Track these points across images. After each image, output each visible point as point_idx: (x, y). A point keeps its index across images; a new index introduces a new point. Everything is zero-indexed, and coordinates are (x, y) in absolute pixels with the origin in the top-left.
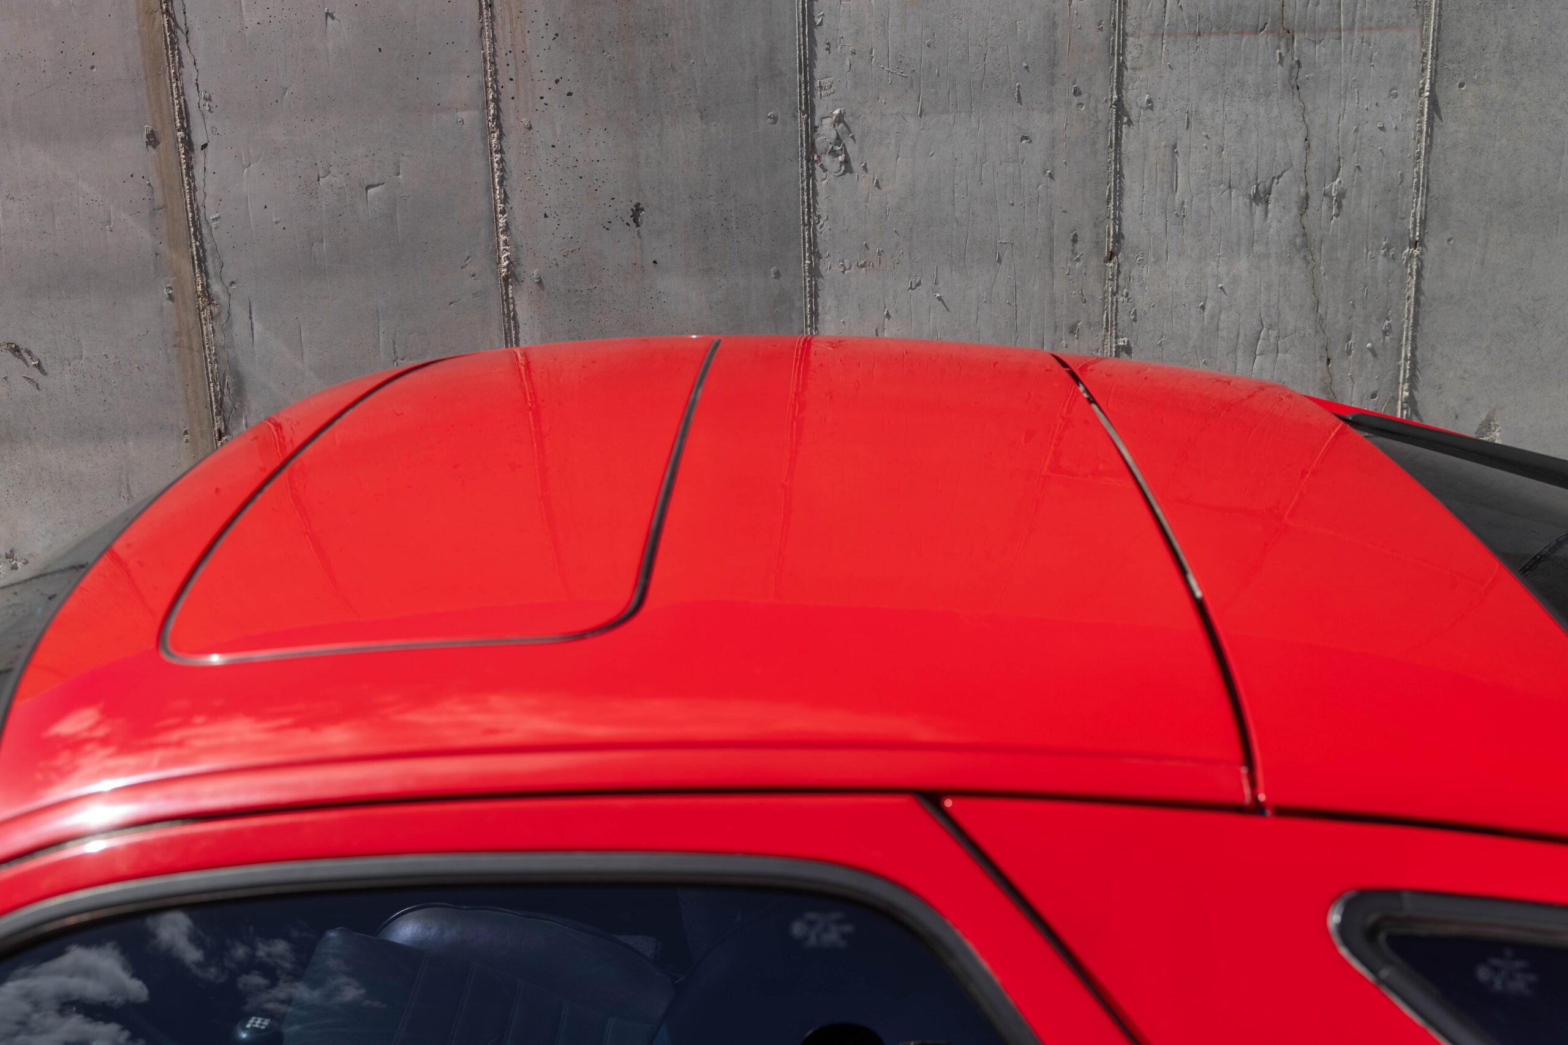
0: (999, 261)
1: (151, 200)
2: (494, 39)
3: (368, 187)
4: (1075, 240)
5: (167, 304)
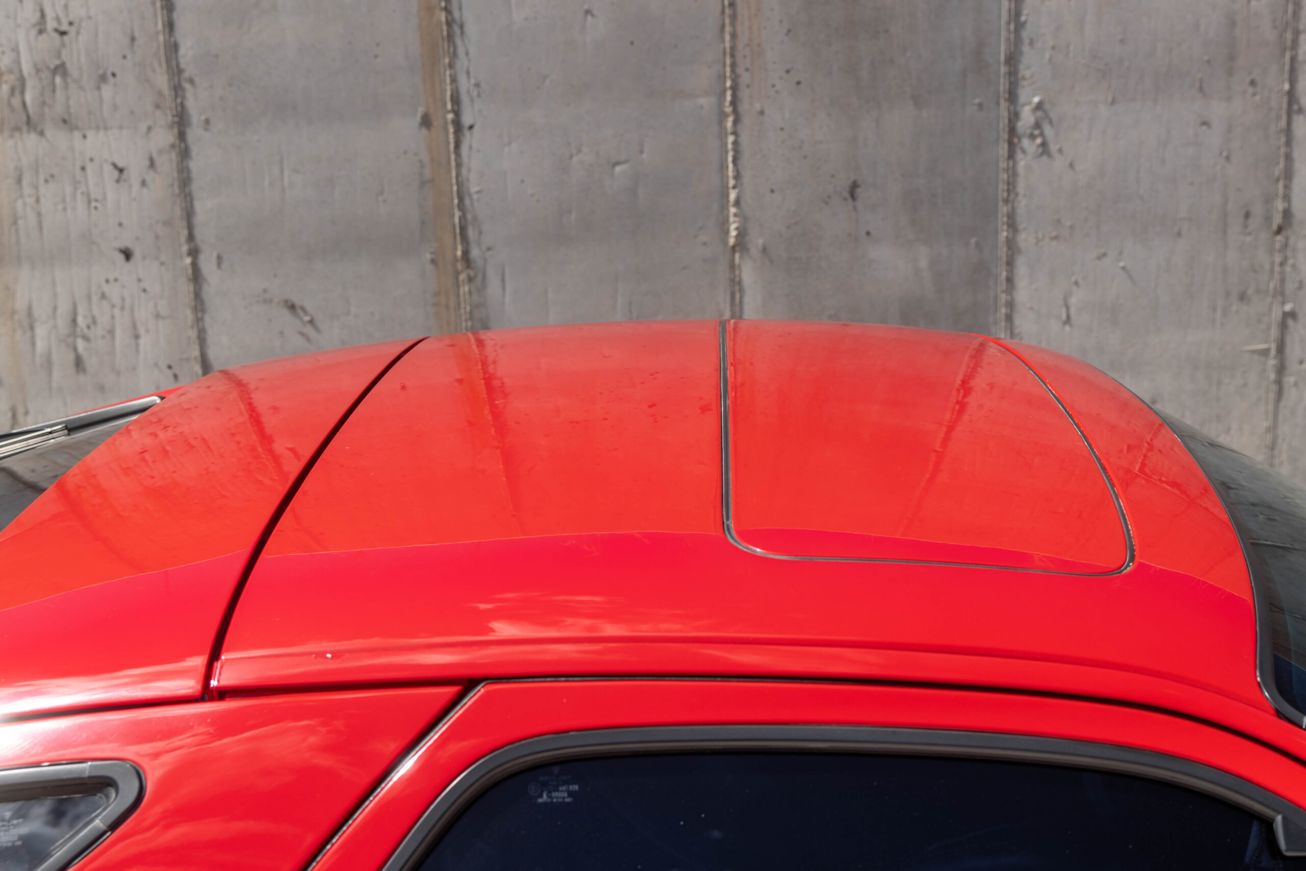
0: (1179, 234)
1: (421, 175)
2: (734, 36)
3: (616, 164)
4: (1247, 215)
5: (429, 267)
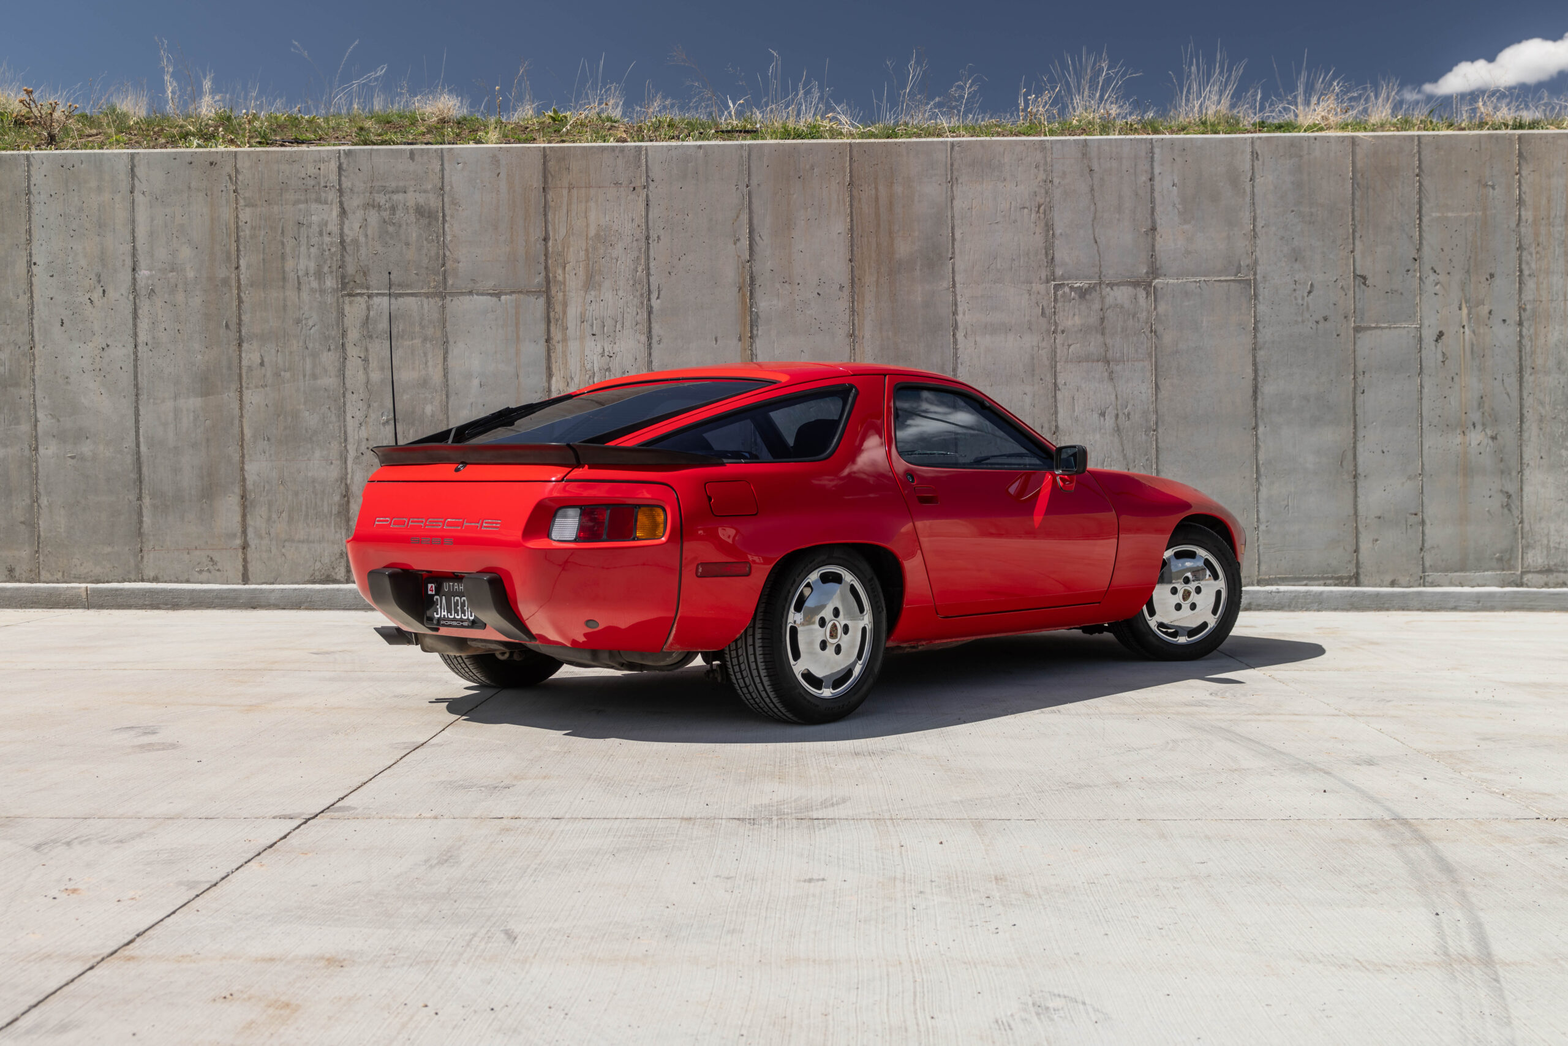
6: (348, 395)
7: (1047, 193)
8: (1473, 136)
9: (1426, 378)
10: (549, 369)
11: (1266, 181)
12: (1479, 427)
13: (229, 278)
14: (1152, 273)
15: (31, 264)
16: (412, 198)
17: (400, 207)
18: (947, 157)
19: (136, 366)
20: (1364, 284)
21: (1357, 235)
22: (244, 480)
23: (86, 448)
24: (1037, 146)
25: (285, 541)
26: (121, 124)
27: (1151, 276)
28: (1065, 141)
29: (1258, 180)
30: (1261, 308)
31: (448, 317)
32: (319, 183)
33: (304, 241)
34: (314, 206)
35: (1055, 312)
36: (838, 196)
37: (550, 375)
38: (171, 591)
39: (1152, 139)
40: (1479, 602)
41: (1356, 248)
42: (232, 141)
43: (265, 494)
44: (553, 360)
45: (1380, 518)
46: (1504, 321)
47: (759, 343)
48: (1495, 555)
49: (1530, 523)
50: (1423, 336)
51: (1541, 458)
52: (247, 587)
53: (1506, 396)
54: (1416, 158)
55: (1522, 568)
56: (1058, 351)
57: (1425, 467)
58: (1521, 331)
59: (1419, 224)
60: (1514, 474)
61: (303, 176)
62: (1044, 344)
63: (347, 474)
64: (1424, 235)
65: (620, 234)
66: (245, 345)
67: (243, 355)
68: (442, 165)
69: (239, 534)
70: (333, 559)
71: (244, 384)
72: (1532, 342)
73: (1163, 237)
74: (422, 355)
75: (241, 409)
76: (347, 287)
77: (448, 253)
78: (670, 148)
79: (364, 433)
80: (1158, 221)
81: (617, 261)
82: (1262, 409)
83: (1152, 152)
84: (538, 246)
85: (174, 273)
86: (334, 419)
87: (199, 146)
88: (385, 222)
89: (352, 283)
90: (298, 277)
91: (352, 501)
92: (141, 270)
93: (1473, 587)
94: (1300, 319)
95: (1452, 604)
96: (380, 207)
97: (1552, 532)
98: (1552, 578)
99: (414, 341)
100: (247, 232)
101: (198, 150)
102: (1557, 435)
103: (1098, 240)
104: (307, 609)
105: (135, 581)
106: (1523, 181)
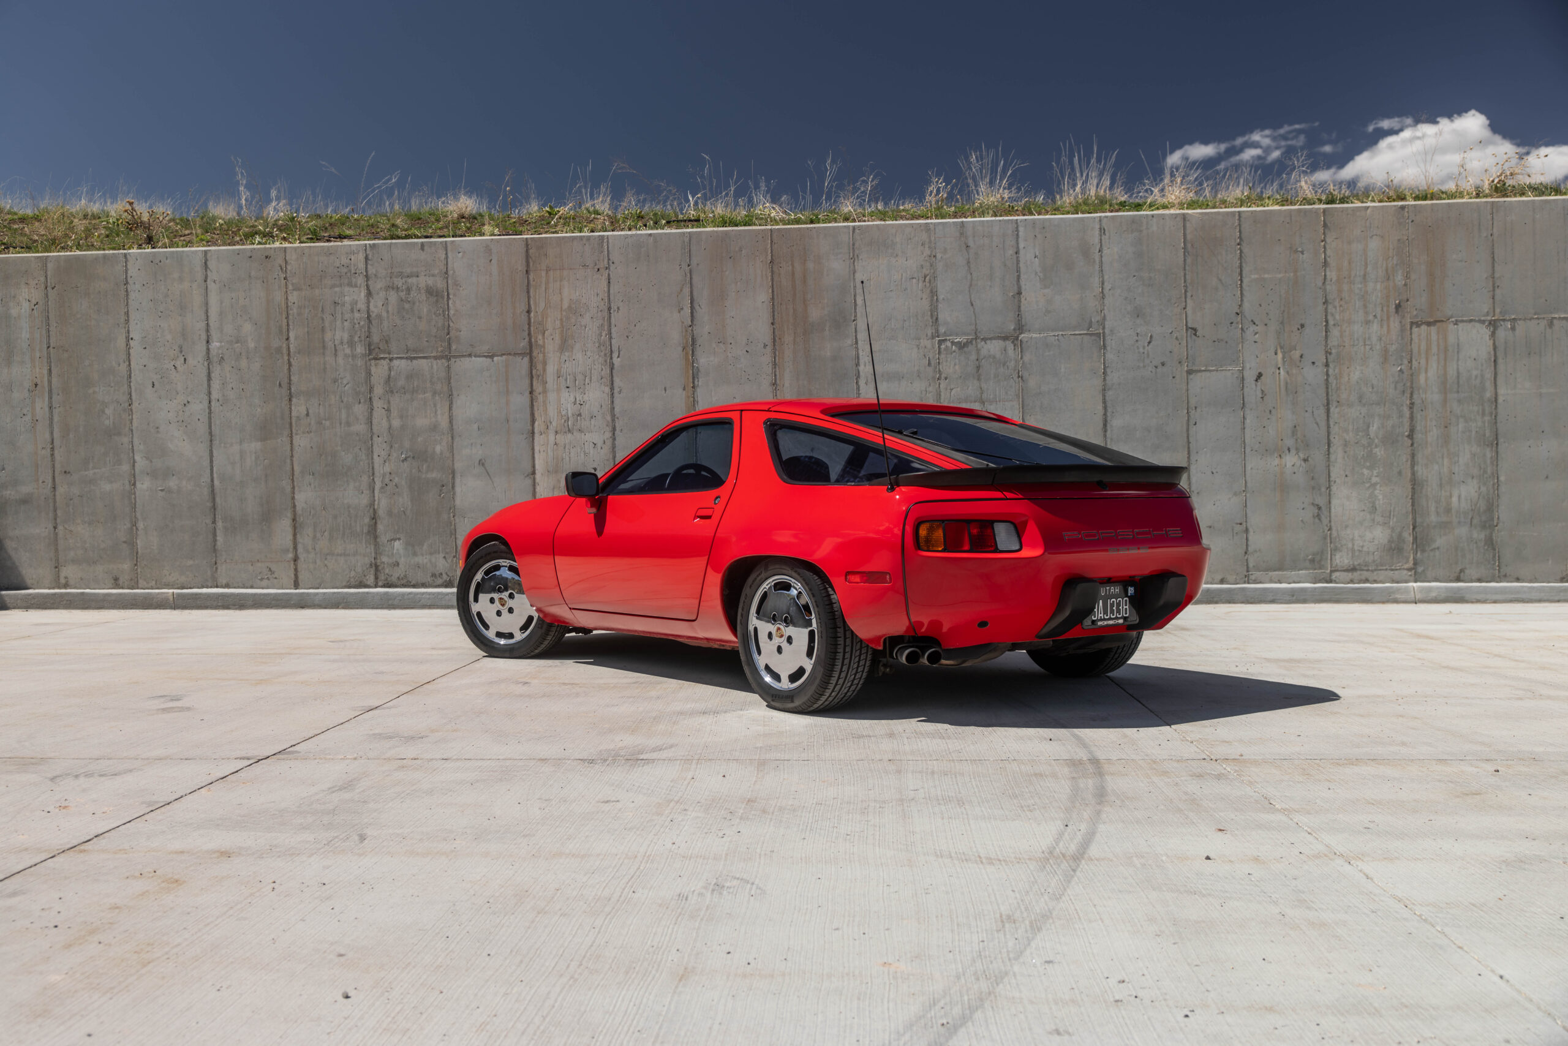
6: (375, 438)
7: (931, 266)
8: (1285, 210)
9: (1248, 412)
10: (532, 415)
11: (1111, 252)
12: (1293, 451)
13: (281, 347)
14: (1019, 329)
15: (129, 339)
16: (423, 281)
17: (414, 288)
18: (849, 238)
19: (210, 418)
20: (1195, 335)
21: (1189, 294)
22: (294, 506)
23: (173, 483)
24: (922, 228)
25: (327, 554)
26: (208, 226)
27: (1018, 332)
28: (946, 223)
29: (1105, 251)
30: (1110, 356)
31: (452, 376)
32: (350, 271)
33: (339, 316)
34: (347, 289)
35: (939, 363)
36: (762, 272)
37: (533, 421)
38: (238, 595)
39: (1017, 220)
40: (1293, 596)
41: (1188, 305)
42: (284, 239)
43: (311, 517)
44: (535, 408)
45: (1210, 527)
46: (1313, 363)
47: (699, 390)
48: (1308, 556)
49: (1337, 530)
50: (1245, 377)
51: (1346, 476)
52: (297, 591)
53: (1315, 425)
54: (1238, 230)
55: (1331, 567)
56: (942, 394)
57: (1248, 485)
58: (1327, 371)
59: (1241, 285)
60: (1323, 489)
61: (338, 265)
62: (931, 389)
63: (375, 501)
64: (1244, 292)
65: (587, 306)
66: (294, 400)
67: (293, 408)
68: (446, 254)
69: (291, 550)
70: (365, 568)
71: (294, 431)
72: (1337, 380)
73: (1028, 299)
74: (432, 406)
75: (292, 450)
76: (373, 353)
77: (451, 324)
78: (626, 237)
79: (387, 469)
80: (1023, 287)
81: (585, 327)
82: (1111, 439)
83: (1017, 230)
84: (523, 317)
85: (239, 344)
86: (364, 457)
87: (260, 243)
88: (402, 300)
89: (377, 350)
90: (335, 345)
91: (379, 522)
92: (213, 342)
93: (1289, 583)
94: (1141, 365)
95: (1270, 598)
96: (398, 288)
97: (1357, 537)
98: (1356, 575)
99: (427, 395)
100: (295, 311)
101: (259, 246)
102: (1359, 457)
103: (974, 303)
104: (343, 608)
105: (211, 587)
106: (1327, 246)
